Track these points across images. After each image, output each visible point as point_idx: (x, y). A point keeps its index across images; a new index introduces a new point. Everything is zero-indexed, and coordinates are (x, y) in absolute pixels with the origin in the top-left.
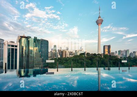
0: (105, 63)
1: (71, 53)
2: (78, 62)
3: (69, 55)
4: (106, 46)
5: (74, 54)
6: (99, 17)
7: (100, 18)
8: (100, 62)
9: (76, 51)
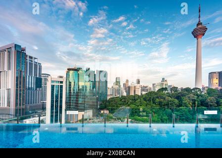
0: (207, 104)
1: (144, 88)
2: (154, 103)
3: (141, 91)
4: (215, 73)
5: (150, 89)
6: (199, 24)
7: (200, 26)
8: (196, 102)
9: (153, 85)
